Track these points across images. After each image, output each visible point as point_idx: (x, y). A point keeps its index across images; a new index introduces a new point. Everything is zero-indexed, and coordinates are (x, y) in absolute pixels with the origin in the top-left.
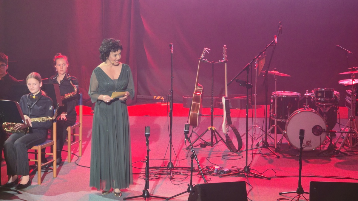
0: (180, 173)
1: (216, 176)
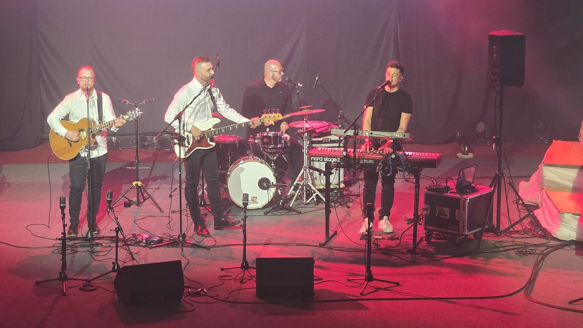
0: (102, 244)
1: (145, 247)
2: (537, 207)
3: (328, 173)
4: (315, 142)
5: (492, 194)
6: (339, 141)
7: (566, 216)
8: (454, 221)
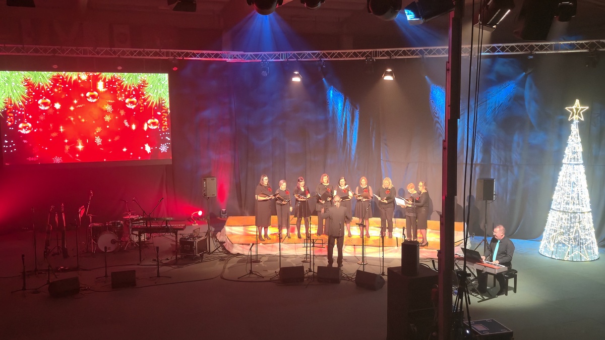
2: (224, 242)
3: (140, 236)
4: (134, 224)
5: (206, 239)
6: (143, 223)
7: (235, 245)
8: (192, 250)
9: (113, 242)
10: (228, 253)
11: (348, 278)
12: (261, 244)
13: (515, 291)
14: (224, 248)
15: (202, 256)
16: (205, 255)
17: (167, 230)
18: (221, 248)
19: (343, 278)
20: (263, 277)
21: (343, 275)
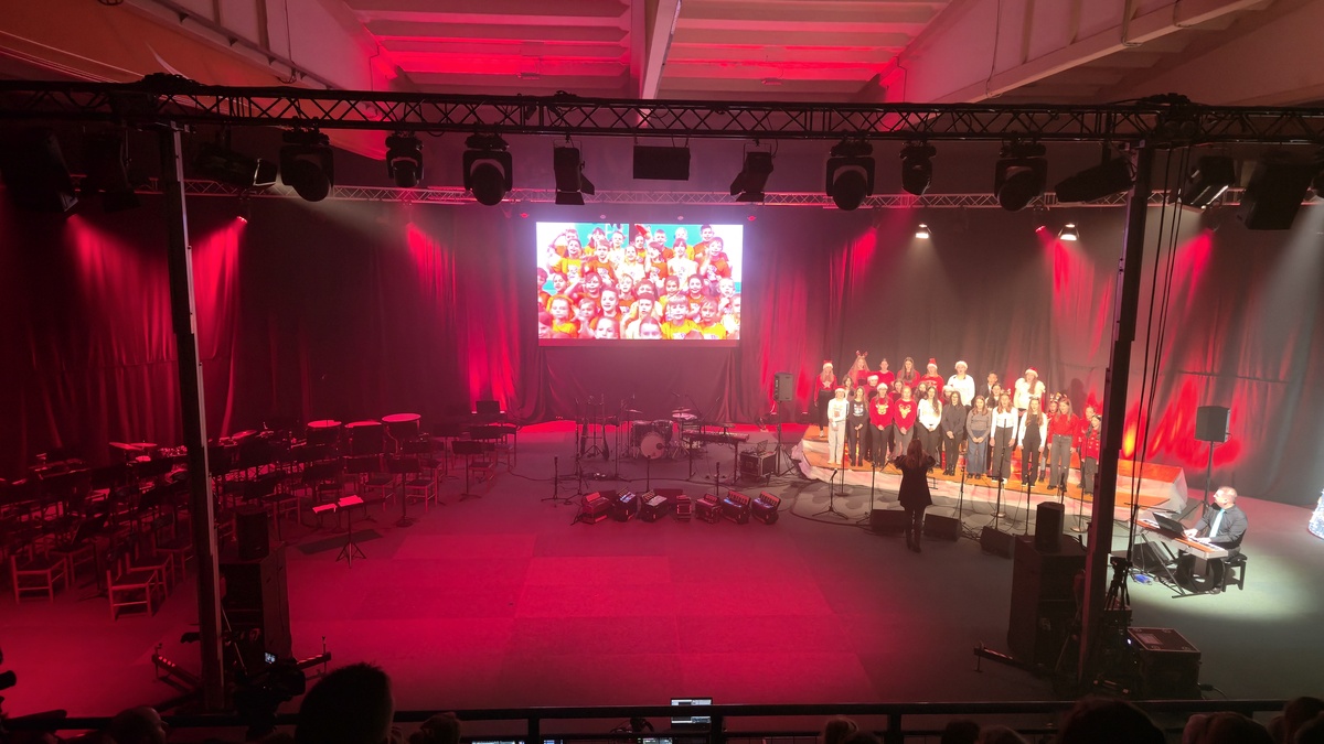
2: (800, 462)
5: (775, 456)
7: (813, 466)
8: (755, 469)
9: (659, 447)
10: (803, 476)
11: (971, 536)
12: (850, 471)
13: (1241, 587)
14: (799, 469)
15: (768, 477)
16: (773, 477)
17: (724, 439)
18: (794, 471)
19: (964, 534)
20: (847, 519)
21: (964, 529)
